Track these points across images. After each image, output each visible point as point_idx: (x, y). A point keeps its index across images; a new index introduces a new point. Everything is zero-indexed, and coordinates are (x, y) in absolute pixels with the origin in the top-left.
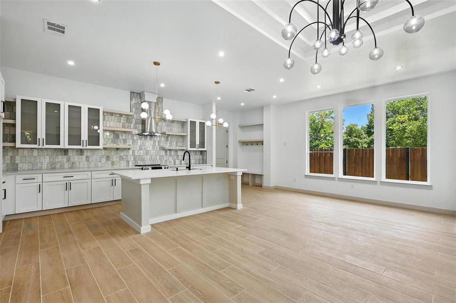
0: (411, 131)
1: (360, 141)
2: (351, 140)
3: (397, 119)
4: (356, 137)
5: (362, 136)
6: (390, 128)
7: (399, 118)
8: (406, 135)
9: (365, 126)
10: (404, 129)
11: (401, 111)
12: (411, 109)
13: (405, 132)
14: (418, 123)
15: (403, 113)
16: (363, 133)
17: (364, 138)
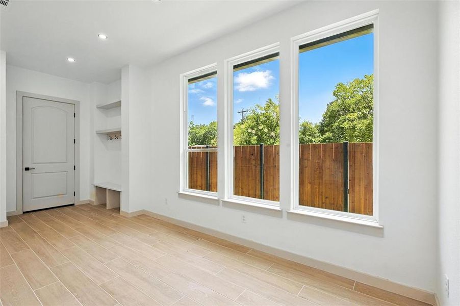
0: (360, 130)
1: (314, 140)
2: (305, 139)
3: (347, 117)
4: (310, 135)
5: (315, 135)
6: (341, 126)
7: (350, 116)
8: (356, 133)
9: (318, 124)
10: (354, 128)
11: (351, 110)
12: (360, 107)
13: (355, 131)
14: (366, 122)
15: (354, 111)
16: (317, 131)
17: (318, 137)
